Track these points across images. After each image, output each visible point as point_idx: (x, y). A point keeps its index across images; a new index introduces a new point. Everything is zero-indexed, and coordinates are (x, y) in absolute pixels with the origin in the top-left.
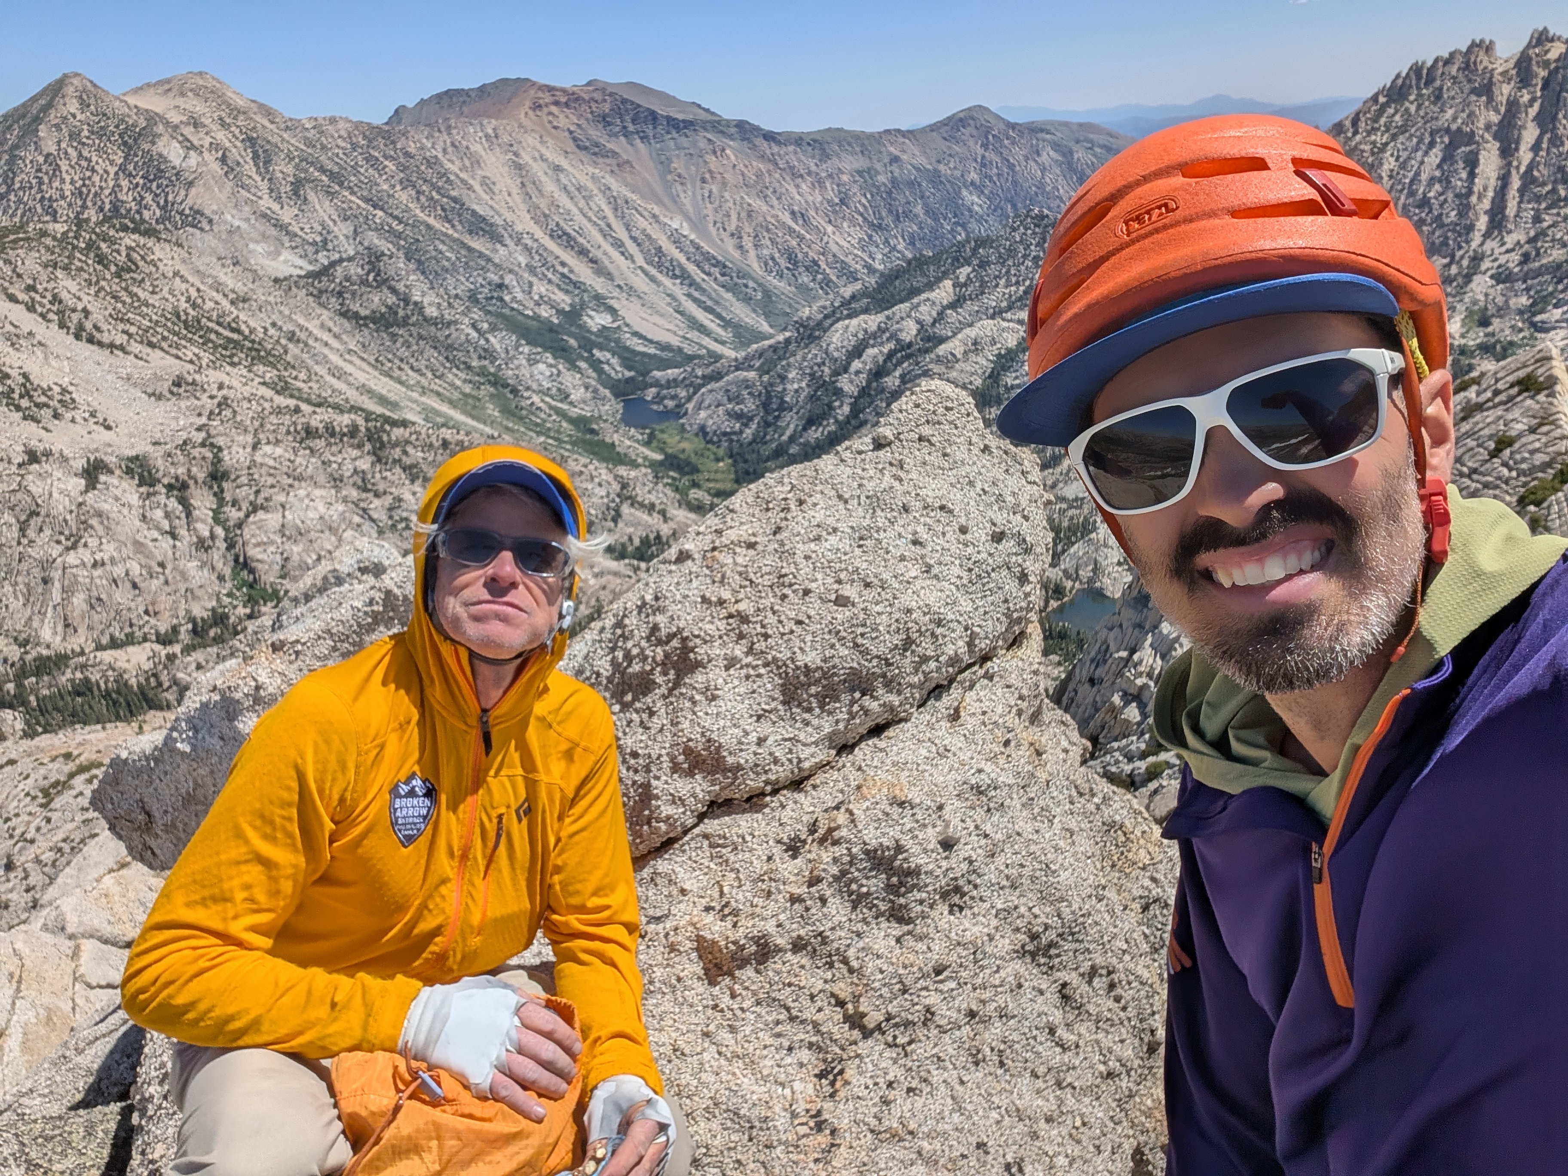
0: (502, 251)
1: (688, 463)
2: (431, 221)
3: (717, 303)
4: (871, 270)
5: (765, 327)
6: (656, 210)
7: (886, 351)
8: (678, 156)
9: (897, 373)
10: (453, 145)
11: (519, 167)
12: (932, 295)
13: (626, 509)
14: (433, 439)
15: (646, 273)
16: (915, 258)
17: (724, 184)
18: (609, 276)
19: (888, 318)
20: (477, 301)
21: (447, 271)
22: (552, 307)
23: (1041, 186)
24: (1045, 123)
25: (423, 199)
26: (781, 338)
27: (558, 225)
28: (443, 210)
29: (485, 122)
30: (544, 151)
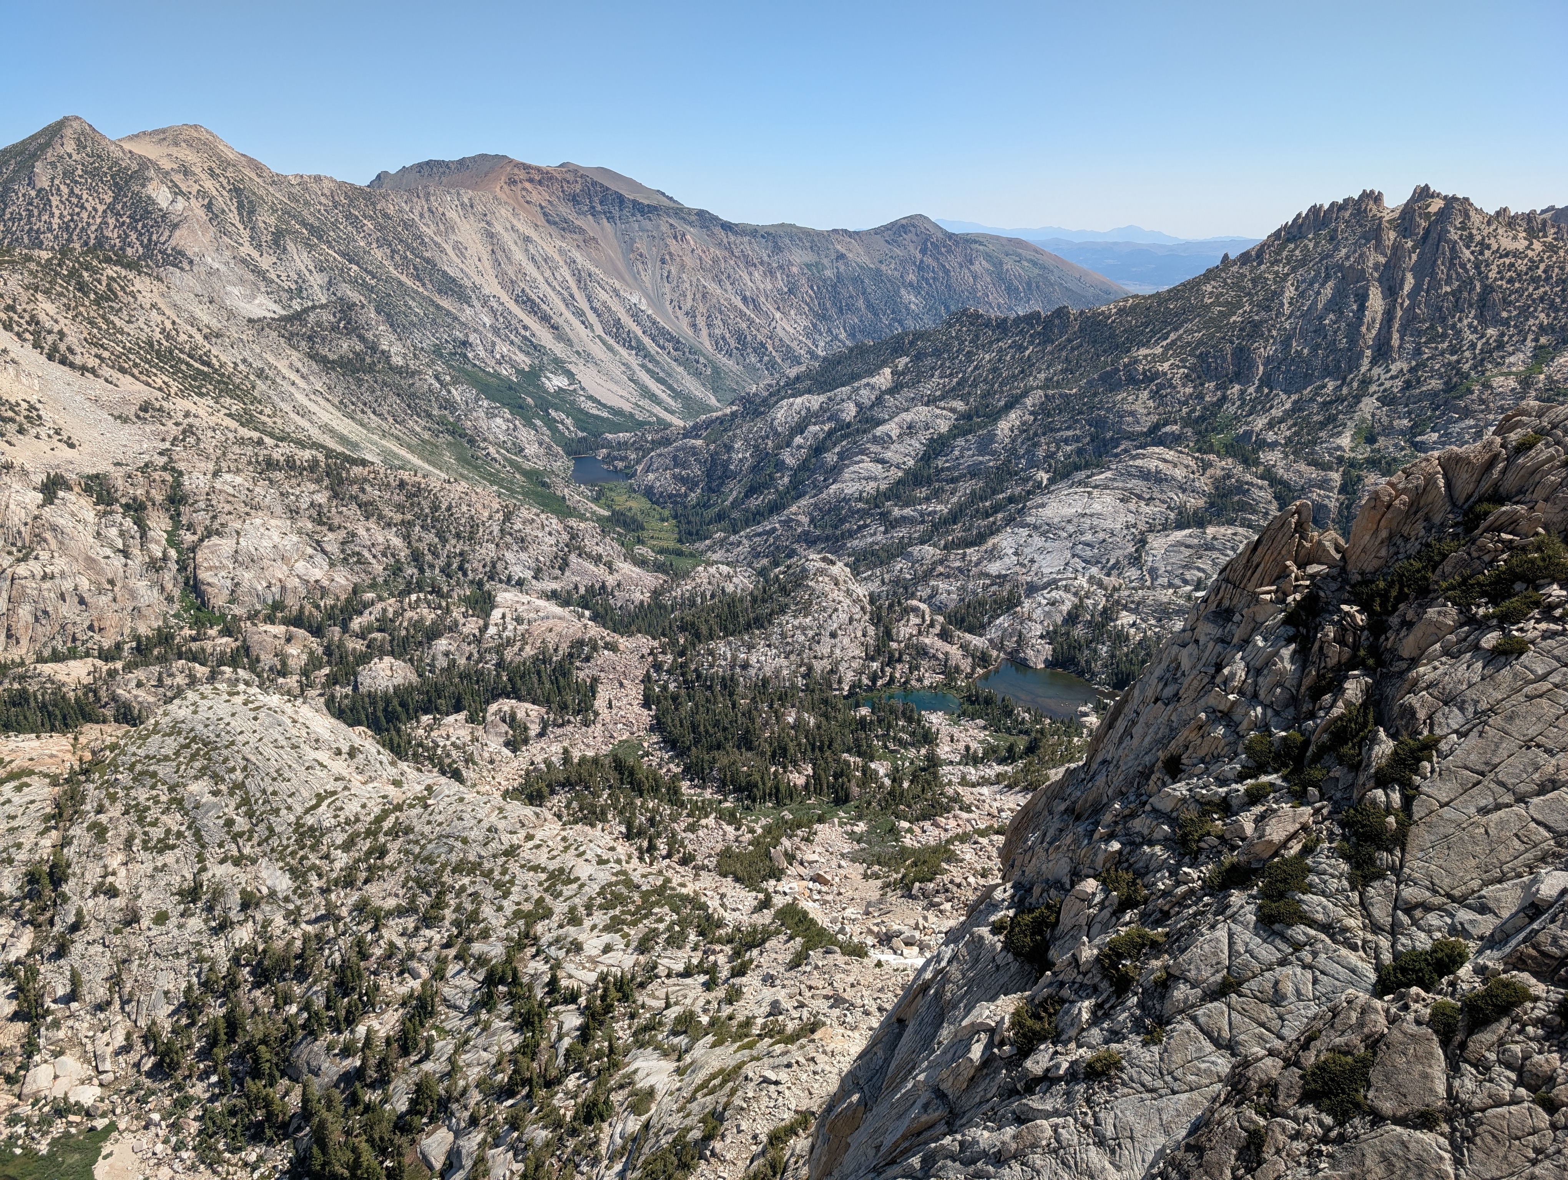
0: (469, 311)
1: (634, 520)
2: (403, 278)
3: (669, 375)
4: (813, 355)
5: (713, 401)
6: (617, 285)
7: (826, 429)
8: (641, 237)
9: (836, 450)
10: (430, 210)
11: (491, 235)
12: (873, 380)
13: (573, 558)
14: (391, 479)
15: (604, 343)
16: (856, 346)
17: (683, 266)
18: (569, 342)
19: (829, 399)
20: (441, 356)
21: (414, 325)
22: (513, 366)
23: (974, 290)
24: (978, 235)
25: (397, 257)
26: (728, 411)
27: (523, 291)
28: (416, 268)
29: (462, 192)
30: (515, 222)
